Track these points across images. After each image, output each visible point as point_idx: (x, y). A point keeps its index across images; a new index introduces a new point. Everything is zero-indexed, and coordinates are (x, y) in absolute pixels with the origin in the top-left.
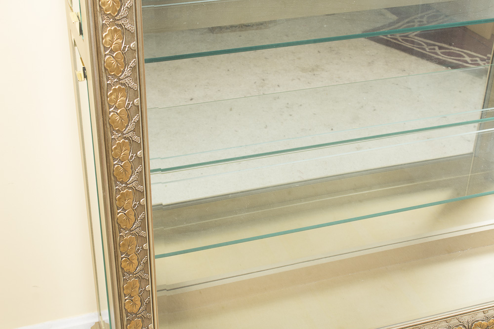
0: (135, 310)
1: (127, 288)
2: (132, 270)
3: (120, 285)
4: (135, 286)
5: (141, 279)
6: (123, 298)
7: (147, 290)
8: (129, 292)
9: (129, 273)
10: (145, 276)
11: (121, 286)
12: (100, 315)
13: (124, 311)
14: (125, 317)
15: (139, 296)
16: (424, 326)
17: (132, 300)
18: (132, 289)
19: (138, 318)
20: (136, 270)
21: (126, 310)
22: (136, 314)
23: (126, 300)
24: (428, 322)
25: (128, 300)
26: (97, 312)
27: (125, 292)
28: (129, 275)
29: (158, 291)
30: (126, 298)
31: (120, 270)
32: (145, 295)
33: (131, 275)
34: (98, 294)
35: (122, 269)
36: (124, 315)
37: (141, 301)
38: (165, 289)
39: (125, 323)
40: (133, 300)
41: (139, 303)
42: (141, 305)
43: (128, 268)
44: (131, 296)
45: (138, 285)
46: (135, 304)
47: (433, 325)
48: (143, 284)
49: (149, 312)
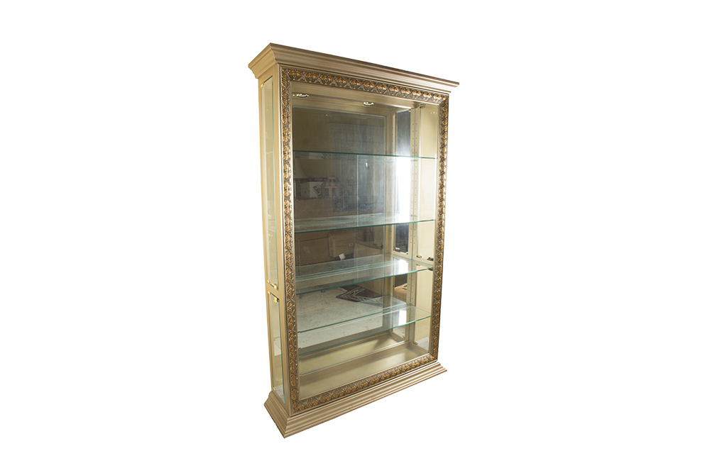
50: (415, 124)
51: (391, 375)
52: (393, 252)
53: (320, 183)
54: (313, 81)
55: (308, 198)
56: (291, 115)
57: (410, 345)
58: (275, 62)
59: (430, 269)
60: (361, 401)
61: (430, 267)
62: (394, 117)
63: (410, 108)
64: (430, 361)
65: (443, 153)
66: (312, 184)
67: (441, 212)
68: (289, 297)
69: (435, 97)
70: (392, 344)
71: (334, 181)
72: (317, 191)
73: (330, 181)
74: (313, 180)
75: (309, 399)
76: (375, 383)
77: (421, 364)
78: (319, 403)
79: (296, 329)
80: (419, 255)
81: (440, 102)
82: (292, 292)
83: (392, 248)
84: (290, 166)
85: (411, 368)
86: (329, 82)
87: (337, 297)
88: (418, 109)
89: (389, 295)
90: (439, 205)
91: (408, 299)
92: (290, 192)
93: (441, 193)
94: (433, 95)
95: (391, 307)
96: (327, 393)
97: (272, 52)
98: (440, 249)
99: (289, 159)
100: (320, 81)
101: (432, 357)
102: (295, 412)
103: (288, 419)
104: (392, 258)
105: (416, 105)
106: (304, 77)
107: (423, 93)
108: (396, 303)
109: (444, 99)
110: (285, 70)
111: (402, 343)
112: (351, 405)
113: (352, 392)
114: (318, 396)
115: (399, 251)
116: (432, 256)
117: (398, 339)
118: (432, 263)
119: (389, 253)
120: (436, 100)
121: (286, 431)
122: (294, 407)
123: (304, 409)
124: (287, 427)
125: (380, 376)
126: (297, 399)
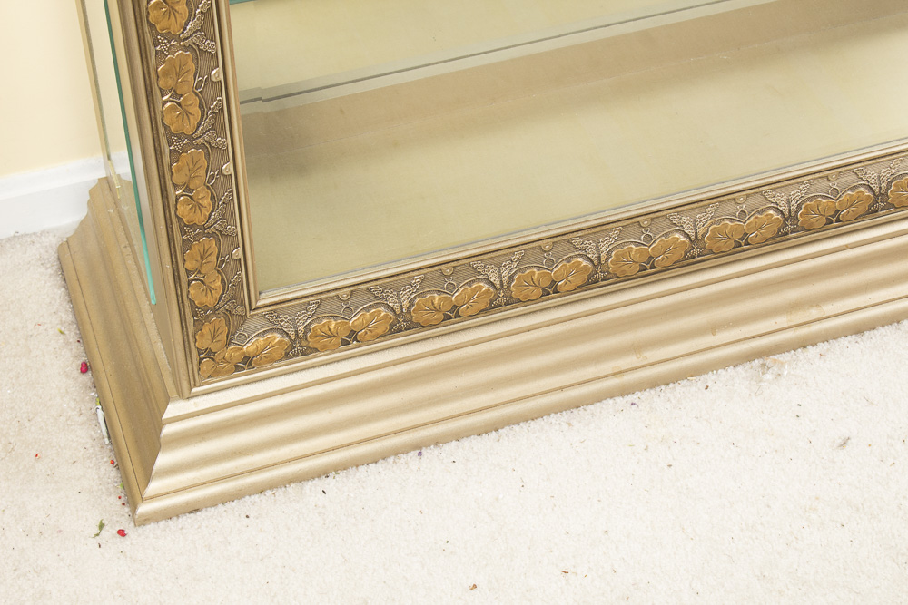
0: (188, 128)
1: (166, 73)
2: (176, 30)
3: (148, 67)
4: (185, 69)
5: (198, 52)
6: (159, 100)
7: (214, 80)
8: (171, 83)
9: (169, 37)
10: (207, 45)
11: (152, 69)
12: (109, 158)
13: (161, 130)
14: (166, 146)
15: (196, 94)
16: (865, 167)
17: (179, 104)
18: (178, 75)
19: (197, 147)
20: (185, 29)
21: (166, 127)
22: (191, 138)
23: (164, 103)
24: (875, 159)
25: (169, 104)
26: (100, 157)
27: (161, 83)
28: (169, 42)
29: (241, 103)
30: (165, 98)
31: (147, 29)
32: (209, 92)
33: (172, 43)
34: (101, 109)
35: (151, 26)
36: (164, 140)
37: (201, 106)
38: (260, 99)
39: (167, 160)
40: (183, 105)
41: (196, 111)
42: (202, 116)
43: (164, 23)
44: (176, 95)
45: (192, 66)
46: (188, 114)
47: (887, 164)
48: (204, 65)
49: (222, 134)
75: (327, 298)
96: (463, 267)
103: (173, 409)
121: (155, 486)
122: (204, 343)
123: (287, 356)
124: (163, 460)
125: (886, 177)
126: (236, 298)
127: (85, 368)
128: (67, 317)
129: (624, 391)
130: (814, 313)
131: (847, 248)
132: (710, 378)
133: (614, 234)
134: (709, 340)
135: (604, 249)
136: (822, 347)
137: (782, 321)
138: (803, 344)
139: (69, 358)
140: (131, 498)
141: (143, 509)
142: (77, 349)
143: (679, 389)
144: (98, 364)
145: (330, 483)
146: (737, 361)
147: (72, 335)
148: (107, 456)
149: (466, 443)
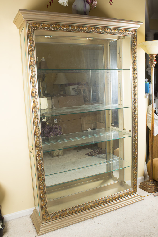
5: (44, 191)
21: (41, 197)
30: (41, 195)
31: (40, 189)
42: (44, 197)
50: (120, 49)
51: (106, 201)
52: (111, 127)
53: (77, 86)
54: (47, 28)
55: (70, 95)
56: (35, 49)
57: (122, 183)
58: (24, 20)
59: (130, 137)
60: (87, 216)
61: (130, 136)
62: (108, 45)
63: (116, 39)
64: (131, 193)
65: (134, 66)
66: (72, 87)
67: (135, 102)
68: (38, 154)
69: (127, 32)
70: (111, 182)
71: (85, 84)
72: (75, 91)
73: (82, 84)
74: (72, 84)
75: (54, 214)
76: (95, 205)
77: (125, 195)
78: (60, 216)
79: (43, 172)
80: (125, 128)
81: (131, 35)
82: (40, 151)
83: (110, 125)
84: (35, 78)
85: (119, 197)
86: (67, 29)
87: (86, 154)
88: (120, 40)
89: (110, 153)
90: (133, 97)
91: (120, 155)
92: (36, 93)
93: (134, 90)
94: (126, 31)
95: (111, 159)
96: (65, 211)
97: (21, 14)
98: (135, 125)
99: (35, 75)
100: (52, 28)
101: (133, 191)
102: (45, 221)
103: (41, 225)
104: (110, 131)
105: (119, 38)
106: (41, 27)
107: (119, 30)
108: (114, 158)
109: (134, 33)
110: (29, 24)
111: (117, 182)
112: (80, 218)
113: (81, 211)
114: (59, 212)
115: (114, 126)
116: (131, 129)
117: (115, 179)
118: (131, 133)
119: (109, 127)
120: (128, 33)
121: (40, 232)
122: (44, 218)
123: (51, 219)
124: (41, 229)
125: (99, 201)
126: (46, 213)
127: (33, 225)
128: (31, 221)
129: (80, 222)
130: (95, 214)
131: (97, 208)
132: (87, 220)
133: (77, 207)
134: (86, 217)
135: (76, 209)
136: (96, 217)
137: (92, 215)
138: (95, 217)
139: (32, 224)
140: (38, 234)
141: (39, 234)
142: (32, 223)
143: (84, 221)
144: (34, 224)
145: (55, 231)
146: (89, 219)
147: (32, 222)
148: (35, 231)
149: (66, 227)
